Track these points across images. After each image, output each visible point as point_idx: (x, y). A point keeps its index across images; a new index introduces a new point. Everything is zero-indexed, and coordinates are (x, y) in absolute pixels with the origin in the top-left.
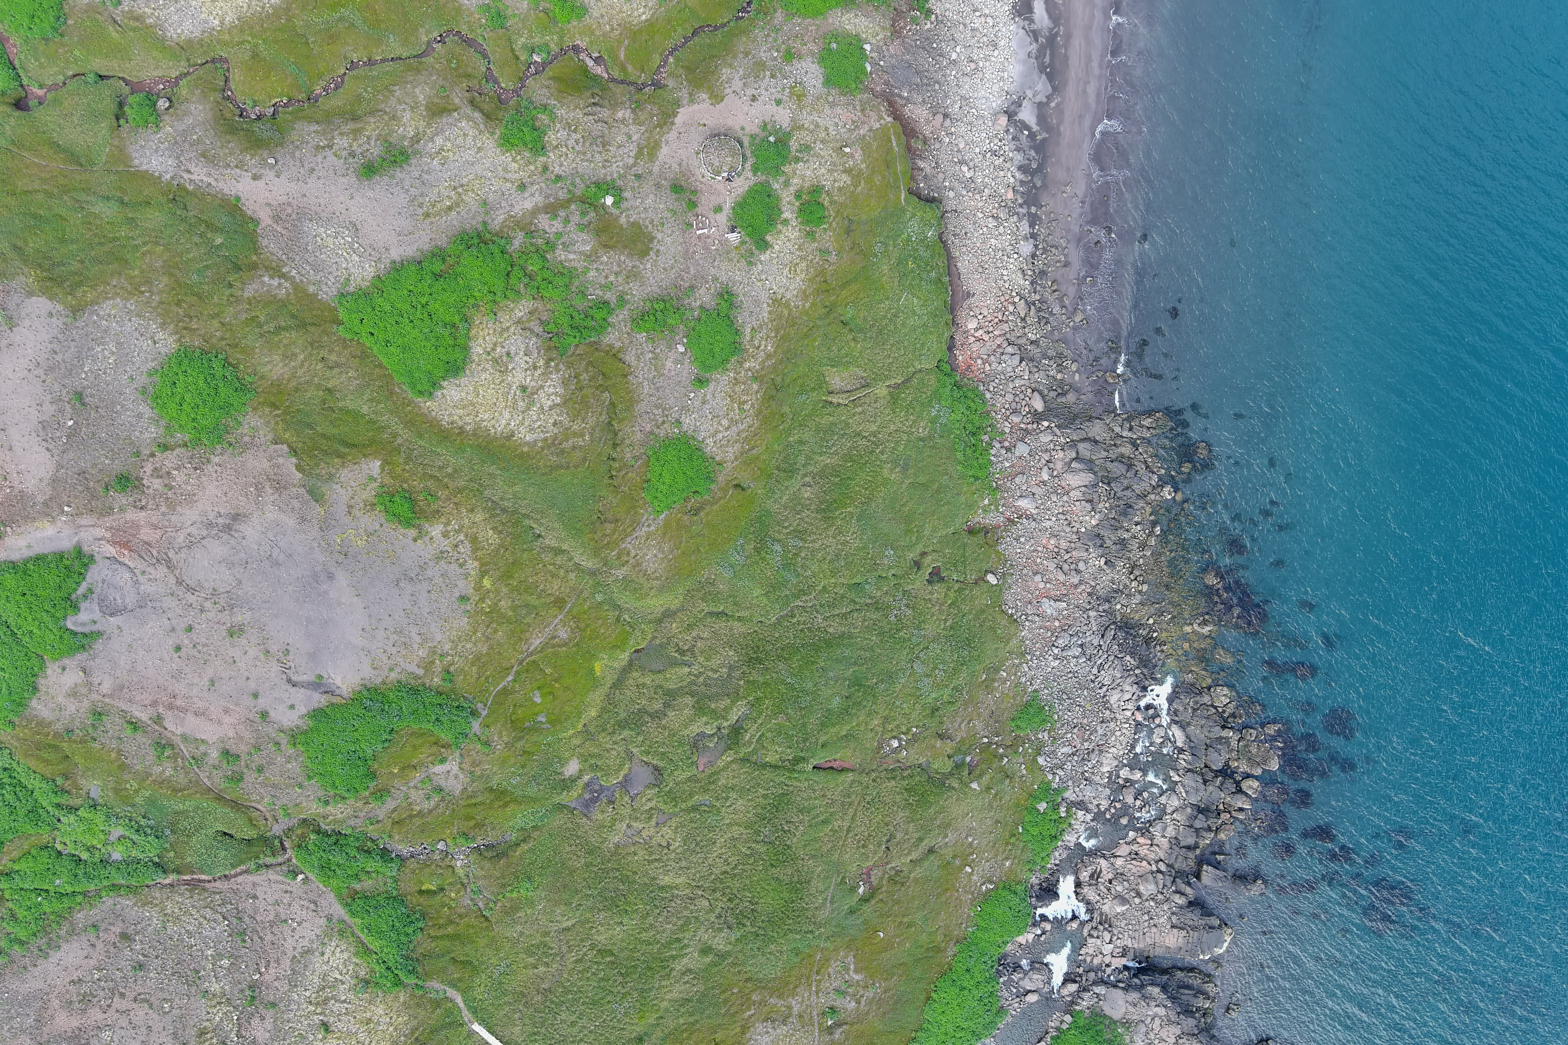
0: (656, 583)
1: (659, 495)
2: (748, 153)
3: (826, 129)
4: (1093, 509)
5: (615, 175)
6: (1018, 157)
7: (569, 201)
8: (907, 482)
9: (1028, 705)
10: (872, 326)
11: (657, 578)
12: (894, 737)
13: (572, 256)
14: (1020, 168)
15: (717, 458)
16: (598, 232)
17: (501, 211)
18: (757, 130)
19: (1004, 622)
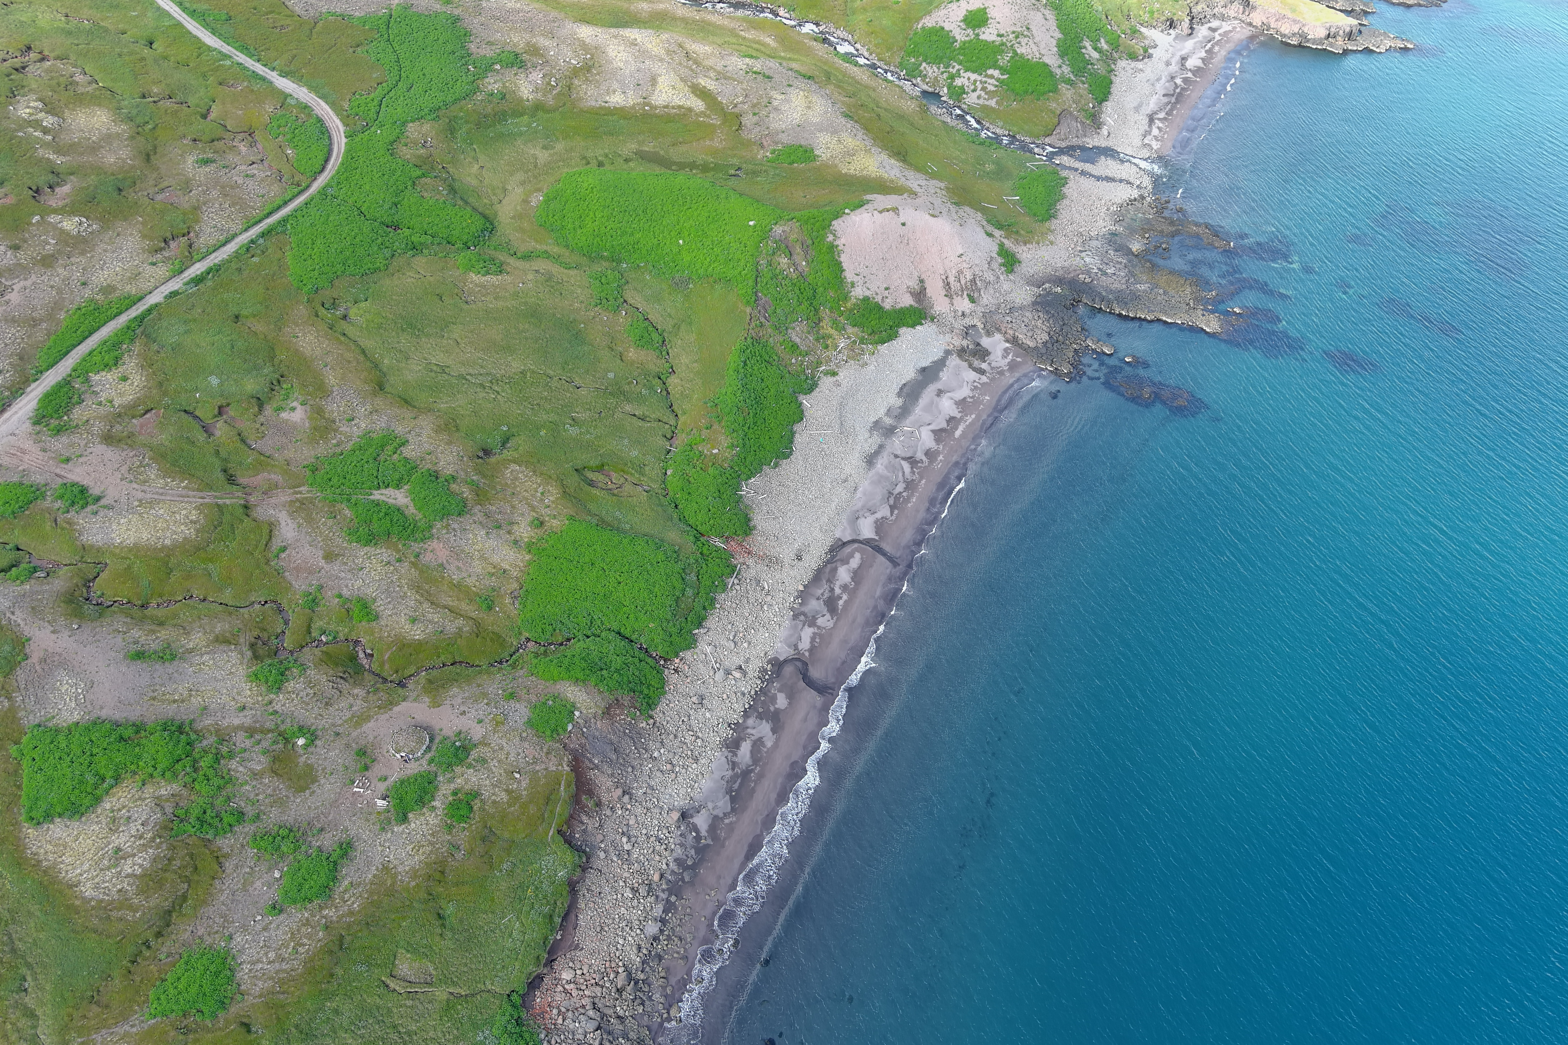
1: (162, 997)
3: (508, 754)
5: (320, 727)
7: (270, 731)
10: (467, 931)
13: (241, 769)
15: (243, 988)
16: (275, 759)
17: (213, 718)
18: (451, 734)
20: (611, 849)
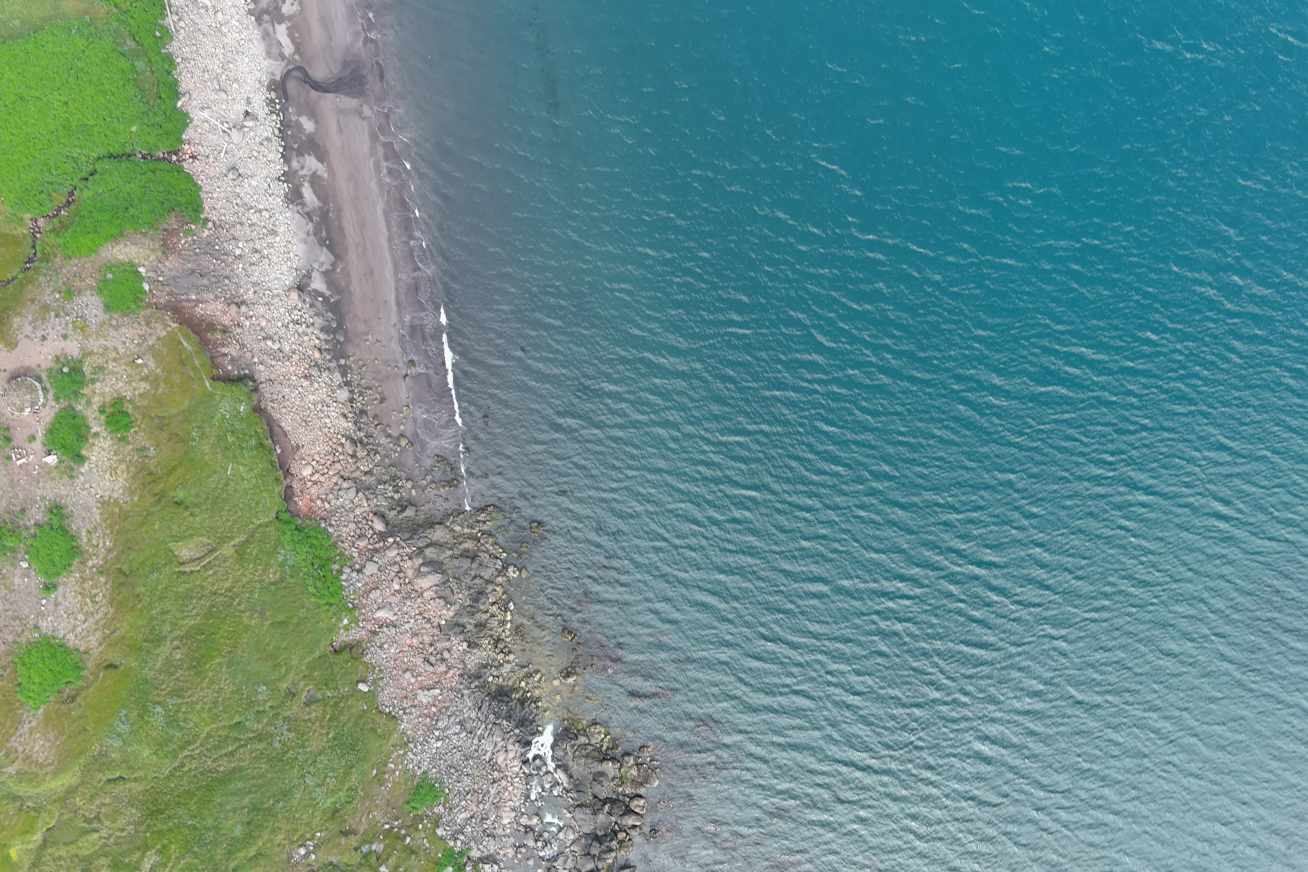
0: (49, 769)
1: (31, 694)
2: (48, 386)
3: (116, 349)
4: (447, 603)
6: (319, 321)
8: (267, 623)
9: (419, 786)
10: (207, 498)
11: (50, 764)
12: (301, 846)
14: (322, 330)
15: (82, 649)
18: (51, 364)
19: (384, 721)
20: (265, 357)
